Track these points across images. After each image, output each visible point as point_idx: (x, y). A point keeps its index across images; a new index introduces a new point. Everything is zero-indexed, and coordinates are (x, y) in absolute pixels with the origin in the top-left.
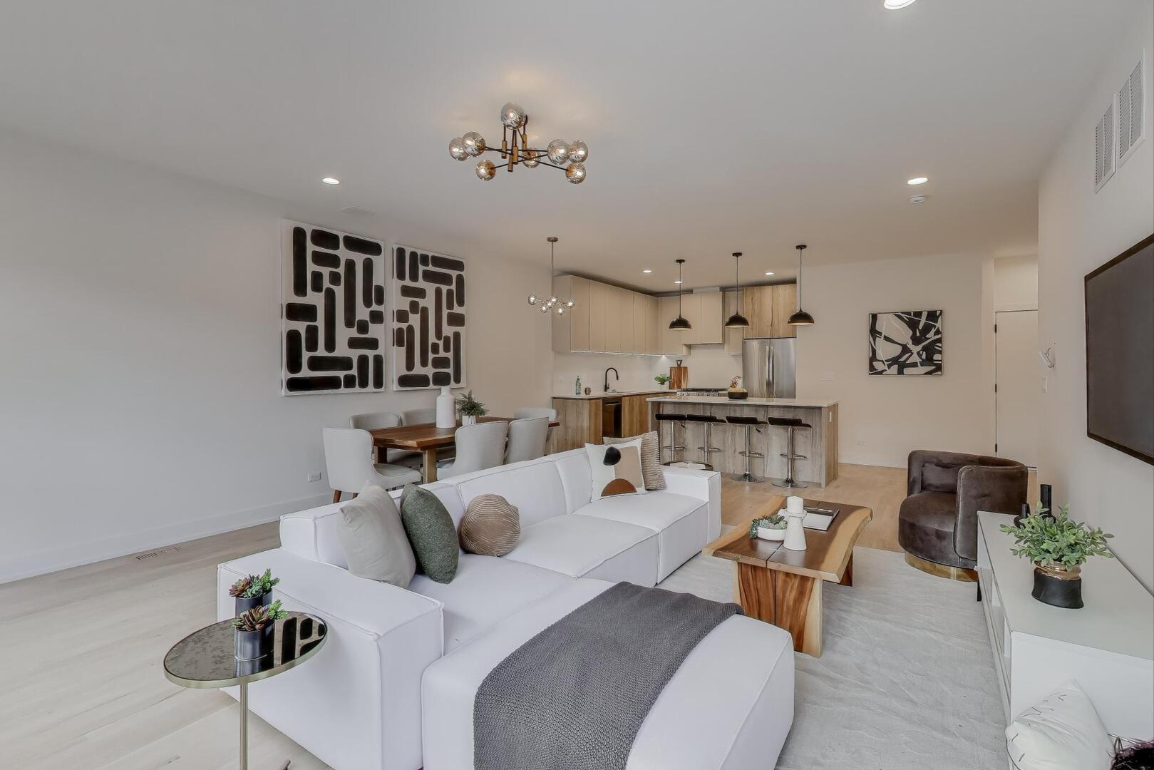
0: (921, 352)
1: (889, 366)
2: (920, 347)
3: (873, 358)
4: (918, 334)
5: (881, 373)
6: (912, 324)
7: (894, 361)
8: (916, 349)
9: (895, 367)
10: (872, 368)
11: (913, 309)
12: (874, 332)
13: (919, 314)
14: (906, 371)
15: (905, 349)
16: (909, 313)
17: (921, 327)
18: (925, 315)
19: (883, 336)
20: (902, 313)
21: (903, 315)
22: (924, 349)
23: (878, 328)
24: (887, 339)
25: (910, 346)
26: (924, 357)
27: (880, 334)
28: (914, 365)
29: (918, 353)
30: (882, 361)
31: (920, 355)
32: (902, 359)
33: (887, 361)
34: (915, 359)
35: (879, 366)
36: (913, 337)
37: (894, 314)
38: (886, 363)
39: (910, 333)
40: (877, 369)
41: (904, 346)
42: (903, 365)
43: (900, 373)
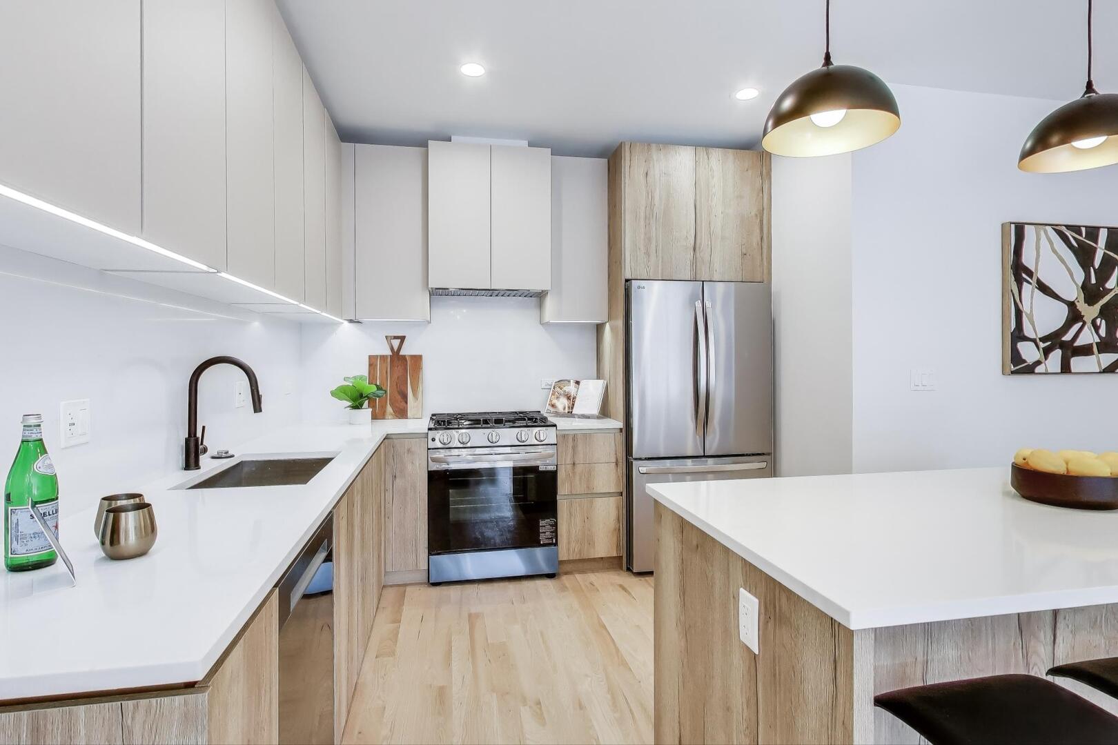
0: (1098, 321)
1: (1047, 352)
2: (1098, 306)
3: (1018, 335)
4: (1093, 281)
5: (1030, 370)
6: (1084, 255)
7: (1054, 341)
8: (1090, 312)
9: (1057, 355)
10: (1016, 358)
11: (1084, 220)
12: (1019, 271)
13: (1093, 232)
14: (1077, 363)
15: (1075, 316)
16: (1076, 229)
17: (1097, 263)
18: (1103, 236)
19: (1035, 278)
20: (1068, 227)
21: (1068, 233)
22: (1103, 313)
23: (1028, 259)
24: (1043, 288)
25: (1082, 306)
26: (1103, 332)
27: (1030, 274)
28: (1086, 351)
29: (1094, 322)
30: (1034, 341)
31: (1097, 328)
32: (1068, 337)
33: (1043, 339)
34: (1088, 337)
35: (1029, 352)
36: (1085, 287)
37: (1053, 229)
38: (1042, 345)
39: (1080, 276)
40: (1024, 361)
41: (1071, 305)
42: (1072, 351)
43: (1066, 368)
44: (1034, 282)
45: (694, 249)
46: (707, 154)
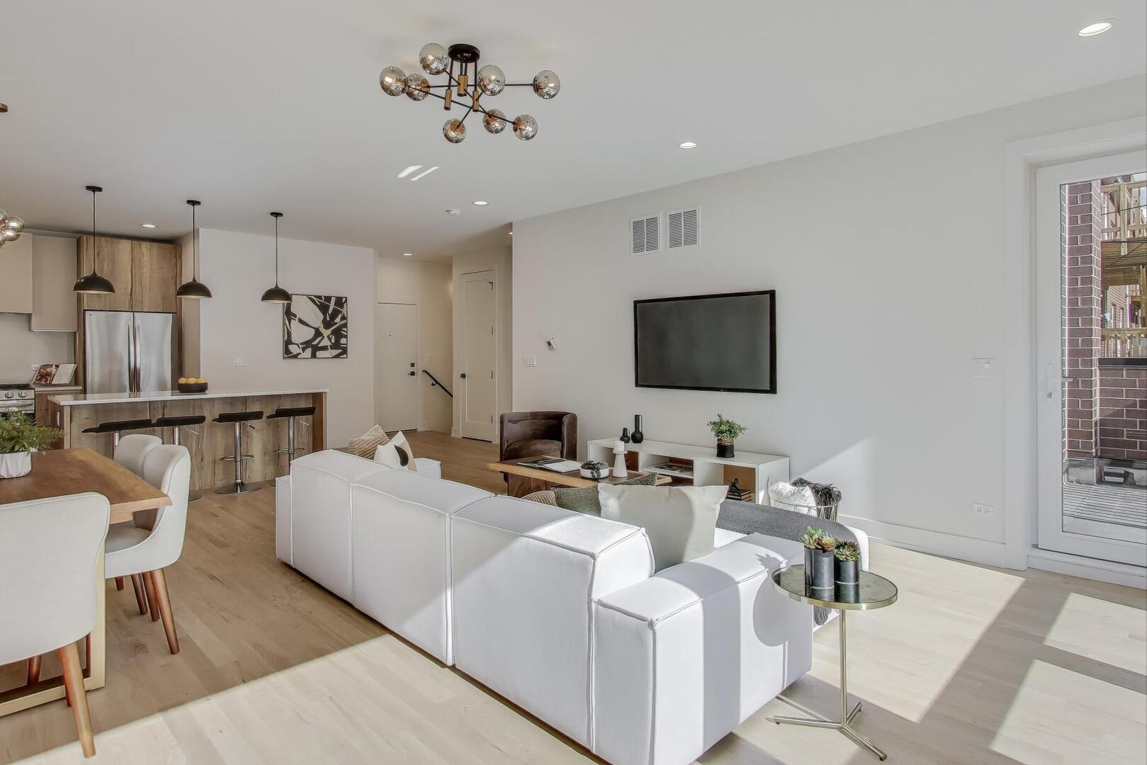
0: (331, 336)
1: (304, 349)
2: (330, 331)
3: (288, 342)
4: (328, 319)
5: (296, 356)
6: (323, 308)
7: (307, 344)
8: (326, 332)
9: (309, 351)
10: (287, 352)
12: (289, 314)
13: (328, 299)
14: (319, 354)
15: (318, 333)
16: (320, 297)
17: (330, 311)
18: (333, 300)
20: (315, 296)
21: (315, 299)
22: (333, 333)
23: (293, 310)
24: (301, 321)
25: (322, 330)
26: (333, 341)
27: (295, 316)
28: (325, 348)
29: (328, 337)
30: (297, 344)
31: (330, 339)
32: (315, 343)
33: (302, 344)
34: (325, 342)
35: (294, 349)
36: (324, 321)
37: (307, 297)
38: (301, 346)
39: (321, 317)
40: (291, 353)
41: (317, 330)
42: (316, 349)
43: (314, 356)
44: (297, 319)
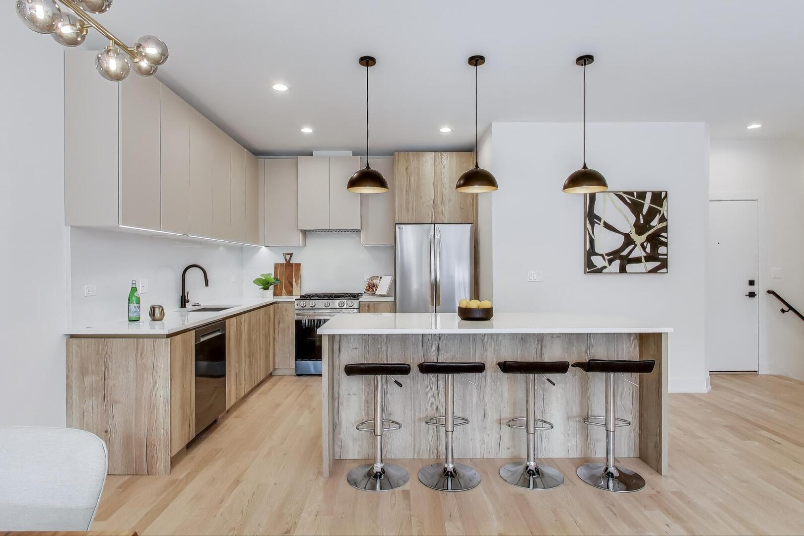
0: (645, 244)
1: (610, 261)
2: (644, 237)
3: (591, 252)
4: (642, 221)
5: (600, 271)
6: (636, 207)
7: (615, 255)
8: (639, 239)
9: (617, 263)
10: (589, 265)
11: (636, 188)
12: (591, 217)
13: (642, 195)
14: (630, 267)
15: (628, 241)
16: (631, 194)
17: (644, 212)
18: (649, 197)
19: (602, 221)
20: (625, 193)
21: (625, 196)
22: (648, 239)
23: (597, 211)
24: (608, 226)
25: (634, 236)
26: (648, 250)
27: (600, 219)
28: (637, 260)
29: (642, 245)
30: (602, 255)
31: (644, 248)
32: (624, 253)
33: (608, 255)
34: (638, 252)
35: (598, 261)
36: (637, 225)
37: (615, 194)
38: (607, 258)
39: (632, 219)
40: (596, 266)
41: (627, 236)
42: (626, 261)
43: (623, 270)
44: (602, 223)
45: (433, 207)
46: (441, 155)
